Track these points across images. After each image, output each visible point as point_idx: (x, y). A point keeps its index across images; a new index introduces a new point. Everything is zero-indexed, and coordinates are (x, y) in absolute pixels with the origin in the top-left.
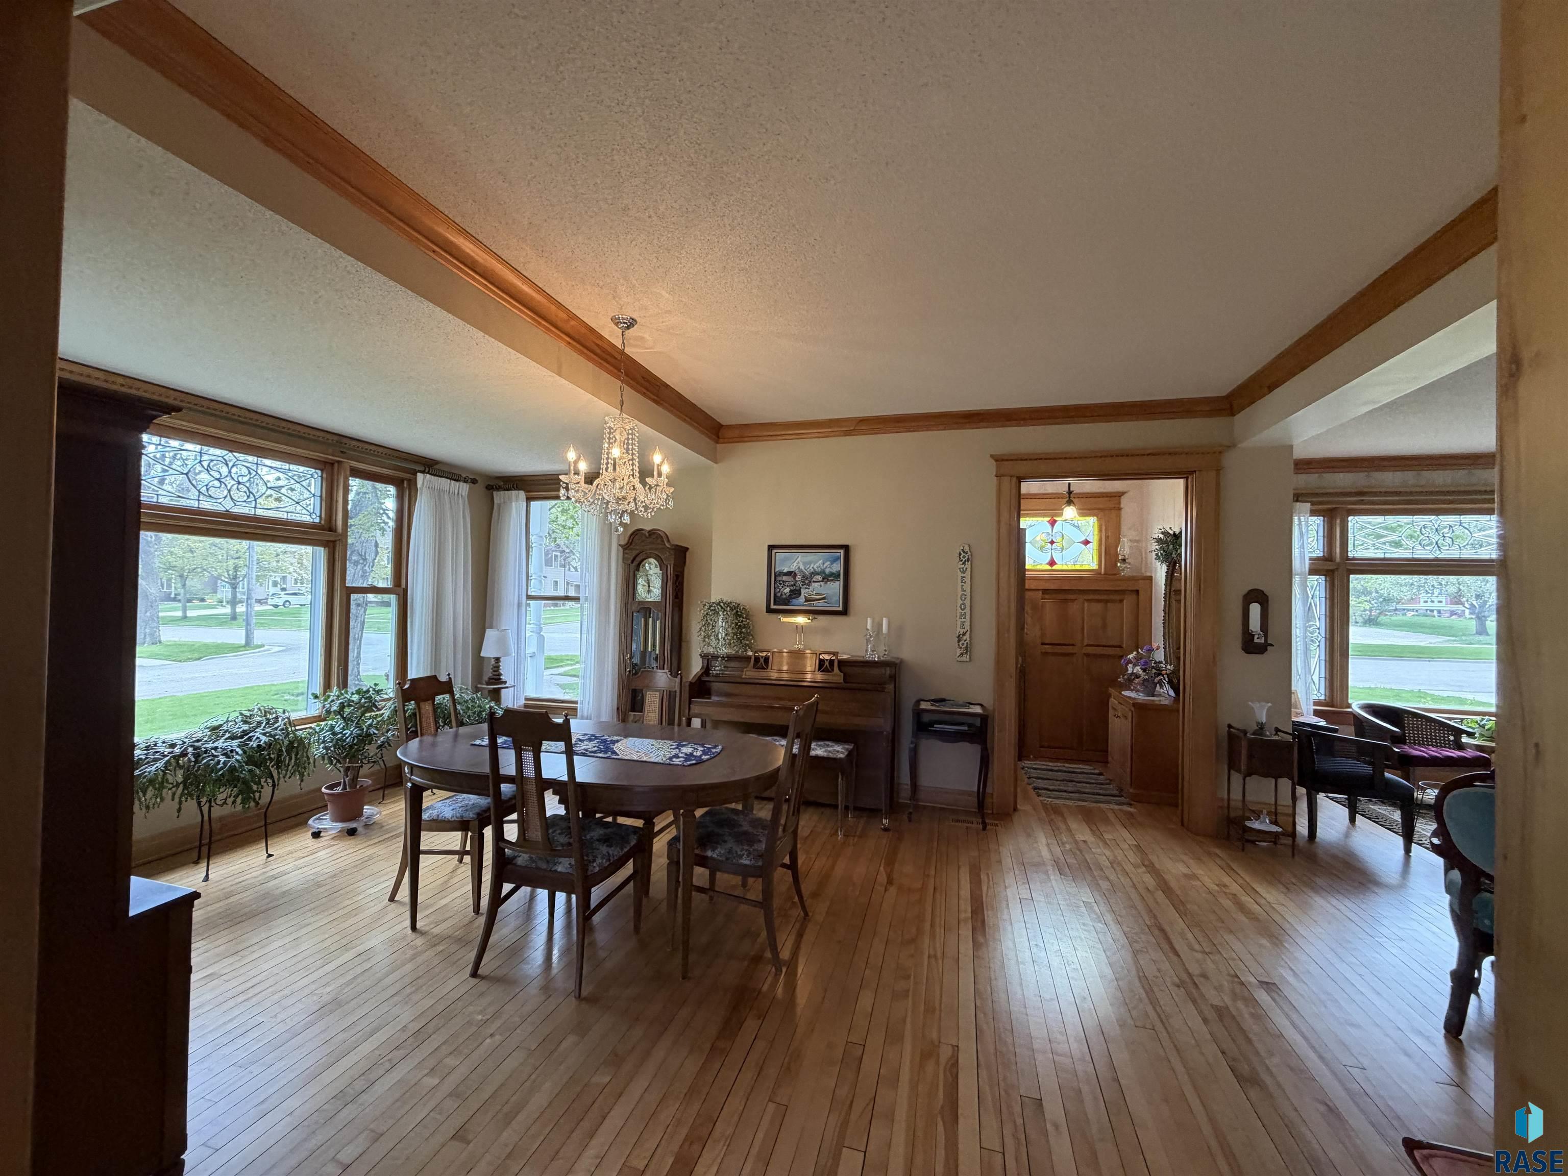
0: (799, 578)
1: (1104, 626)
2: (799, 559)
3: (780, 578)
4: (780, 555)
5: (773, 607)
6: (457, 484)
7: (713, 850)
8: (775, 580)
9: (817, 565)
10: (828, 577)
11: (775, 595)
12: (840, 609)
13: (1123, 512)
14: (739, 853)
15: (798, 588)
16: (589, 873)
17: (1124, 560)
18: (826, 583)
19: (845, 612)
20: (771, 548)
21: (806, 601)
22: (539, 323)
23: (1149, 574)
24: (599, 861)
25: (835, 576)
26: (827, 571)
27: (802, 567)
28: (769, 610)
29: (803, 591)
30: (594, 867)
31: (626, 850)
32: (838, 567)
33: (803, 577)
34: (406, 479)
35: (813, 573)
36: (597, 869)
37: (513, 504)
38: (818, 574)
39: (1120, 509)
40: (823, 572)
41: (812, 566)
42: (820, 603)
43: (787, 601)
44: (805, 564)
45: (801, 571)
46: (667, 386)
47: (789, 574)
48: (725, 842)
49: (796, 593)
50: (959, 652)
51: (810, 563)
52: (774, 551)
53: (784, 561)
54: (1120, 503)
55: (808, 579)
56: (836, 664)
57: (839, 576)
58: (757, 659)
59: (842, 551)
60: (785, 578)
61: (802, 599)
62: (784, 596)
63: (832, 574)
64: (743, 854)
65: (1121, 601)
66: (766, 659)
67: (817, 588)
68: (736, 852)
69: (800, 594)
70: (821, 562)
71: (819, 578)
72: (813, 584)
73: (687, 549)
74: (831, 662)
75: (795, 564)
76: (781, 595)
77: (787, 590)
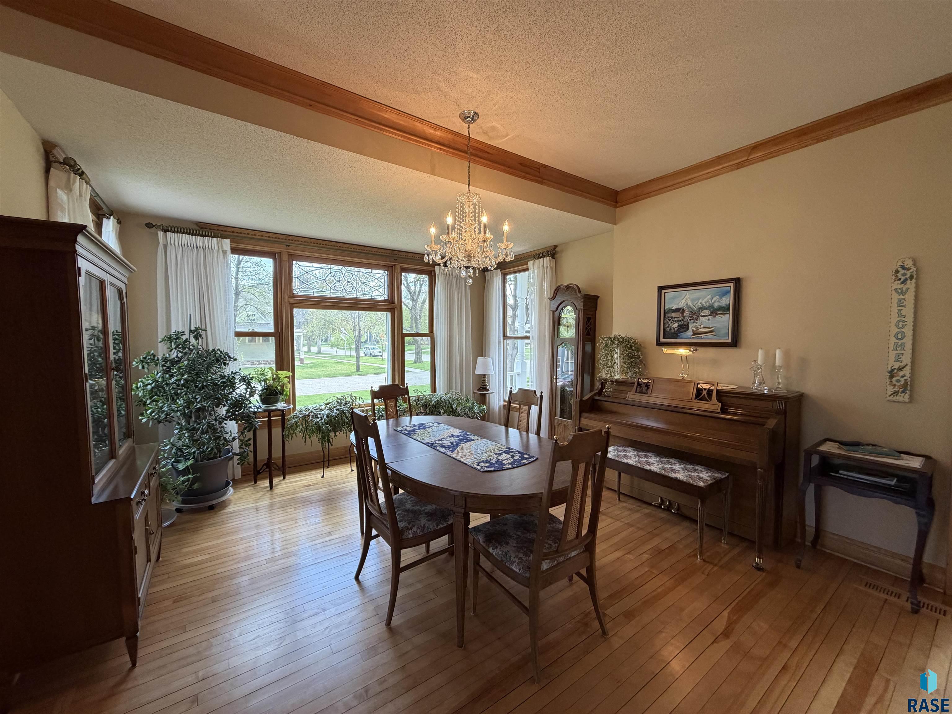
0: (687, 313)
2: (688, 296)
3: (669, 315)
4: (669, 294)
5: (662, 340)
8: (665, 316)
9: (706, 300)
10: (715, 311)
11: (664, 330)
12: (729, 341)
15: (686, 323)
16: (404, 537)
18: (714, 316)
19: (735, 343)
20: (661, 289)
21: (694, 334)
24: (414, 529)
25: (724, 310)
26: (716, 305)
27: (690, 304)
28: (659, 343)
29: (691, 326)
30: (409, 534)
32: (728, 300)
33: (691, 312)
35: (701, 308)
38: (707, 309)
40: (711, 307)
41: (700, 301)
42: (709, 336)
43: (676, 335)
44: (693, 300)
45: (689, 307)
46: (545, 166)
47: (677, 310)
49: (684, 327)
51: (699, 299)
52: (663, 291)
53: (674, 298)
55: (696, 315)
56: (714, 393)
57: (728, 309)
58: (639, 384)
59: (732, 285)
60: (673, 315)
62: (673, 331)
63: (720, 308)
69: (688, 328)
70: (709, 297)
71: (707, 312)
73: (598, 297)
75: (684, 301)
76: (670, 329)
77: (676, 325)
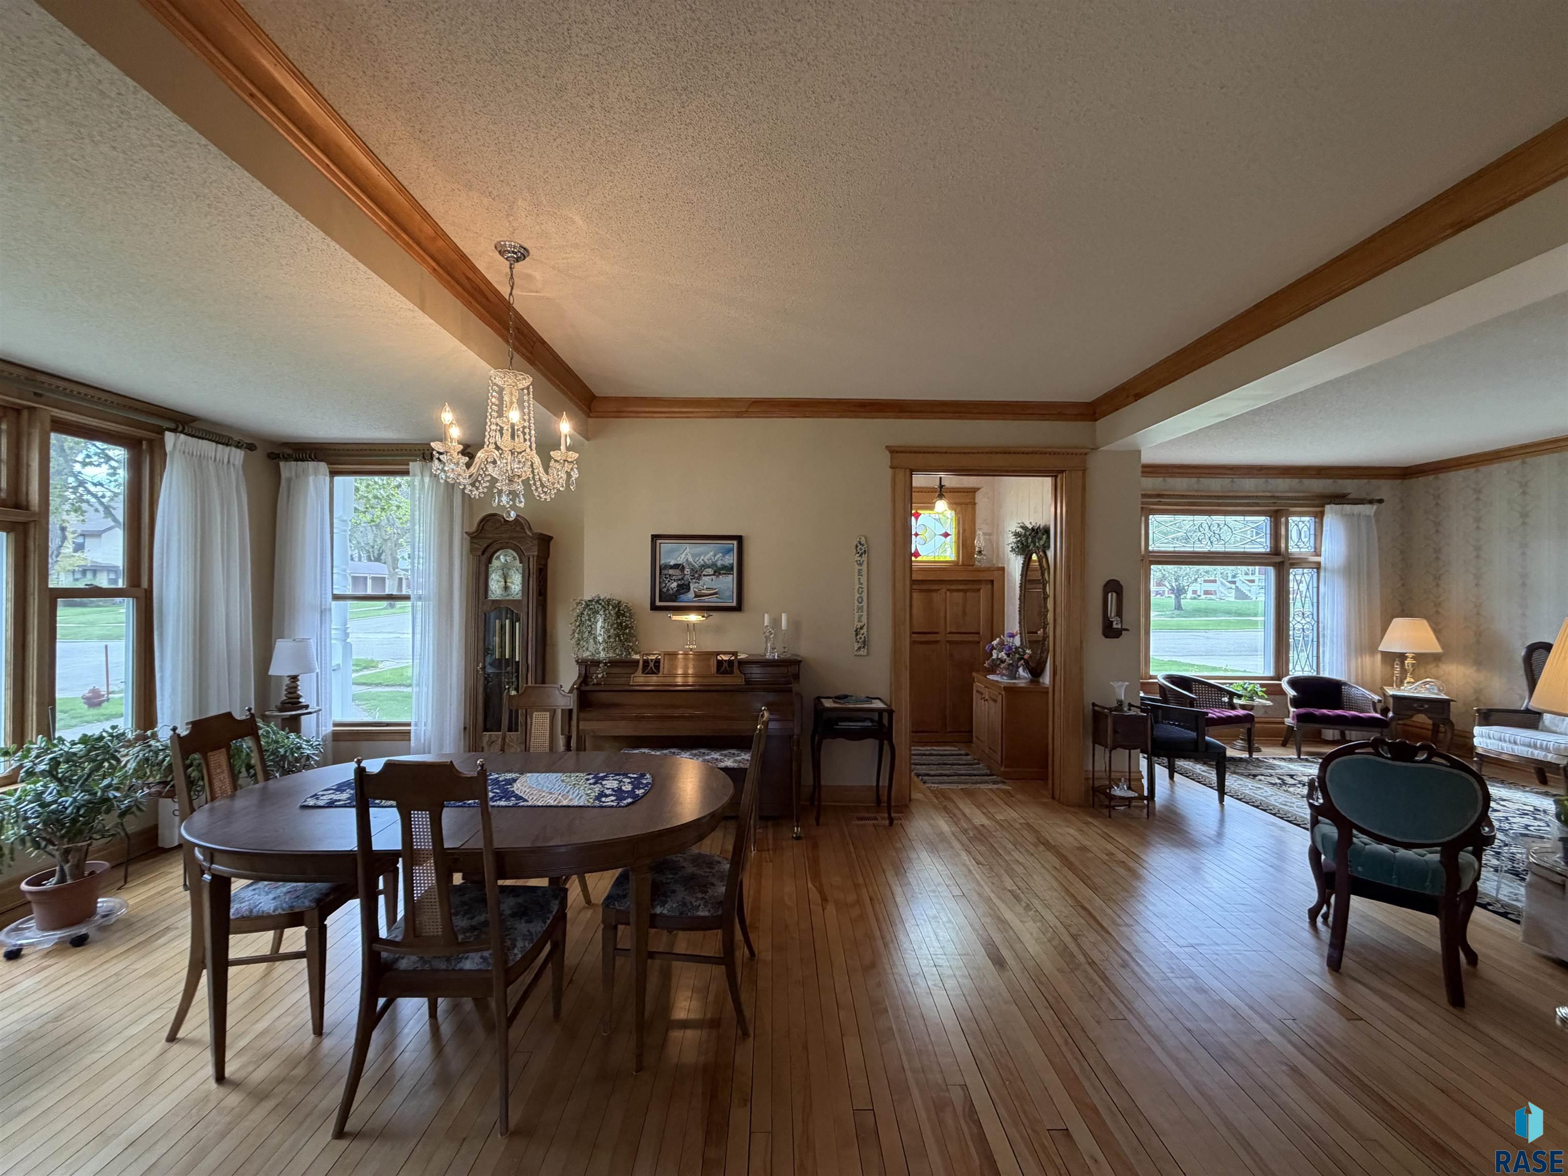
0: (687, 571)
1: (964, 613)
2: (688, 550)
3: (666, 572)
4: (665, 546)
5: (658, 603)
6: (228, 449)
7: (663, 904)
8: (660, 573)
9: (708, 556)
10: (720, 571)
11: (660, 590)
12: (734, 604)
13: (977, 507)
14: (694, 904)
15: (686, 583)
16: (510, 964)
17: (980, 552)
18: (718, 576)
19: (738, 608)
20: (655, 538)
21: (696, 596)
22: (398, 236)
23: (1000, 565)
24: (520, 944)
25: (728, 569)
26: (719, 563)
27: (691, 559)
28: (654, 608)
29: (692, 586)
30: (515, 955)
31: (549, 922)
32: (731, 559)
33: (692, 570)
34: (146, 439)
35: (703, 566)
36: (520, 956)
37: (311, 479)
38: (709, 567)
39: (975, 504)
40: (714, 565)
41: (702, 557)
42: (713, 598)
43: (674, 597)
44: (694, 556)
45: (689, 563)
46: (543, 342)
47: (676, 566)
48: (674, 892)
49: (684, 588)
50: (856, 646)
51: (700, 555)
52: (659, 541)
53: (670, 552)
54: (974, 498)
55: (697, 573)
56: (736, 664)
57: (732, 569)
58: (646, 663)
59: (735, 542)
60: (671, 572)
61: (691, 595)
62: (671, 592)
63: (724, 567)
64: (700, 905)
65: (979, 590)
66: (657, 662)
67: (707, 582)
68: (691, 903)
69: (689, 589)
70: (712, 553)
71: (710, 571)
72: (704, 578)
73: (550, 538)
74: (730, 662)
75: (683, 556)
76: (668, 590)
77: (674, 585)
